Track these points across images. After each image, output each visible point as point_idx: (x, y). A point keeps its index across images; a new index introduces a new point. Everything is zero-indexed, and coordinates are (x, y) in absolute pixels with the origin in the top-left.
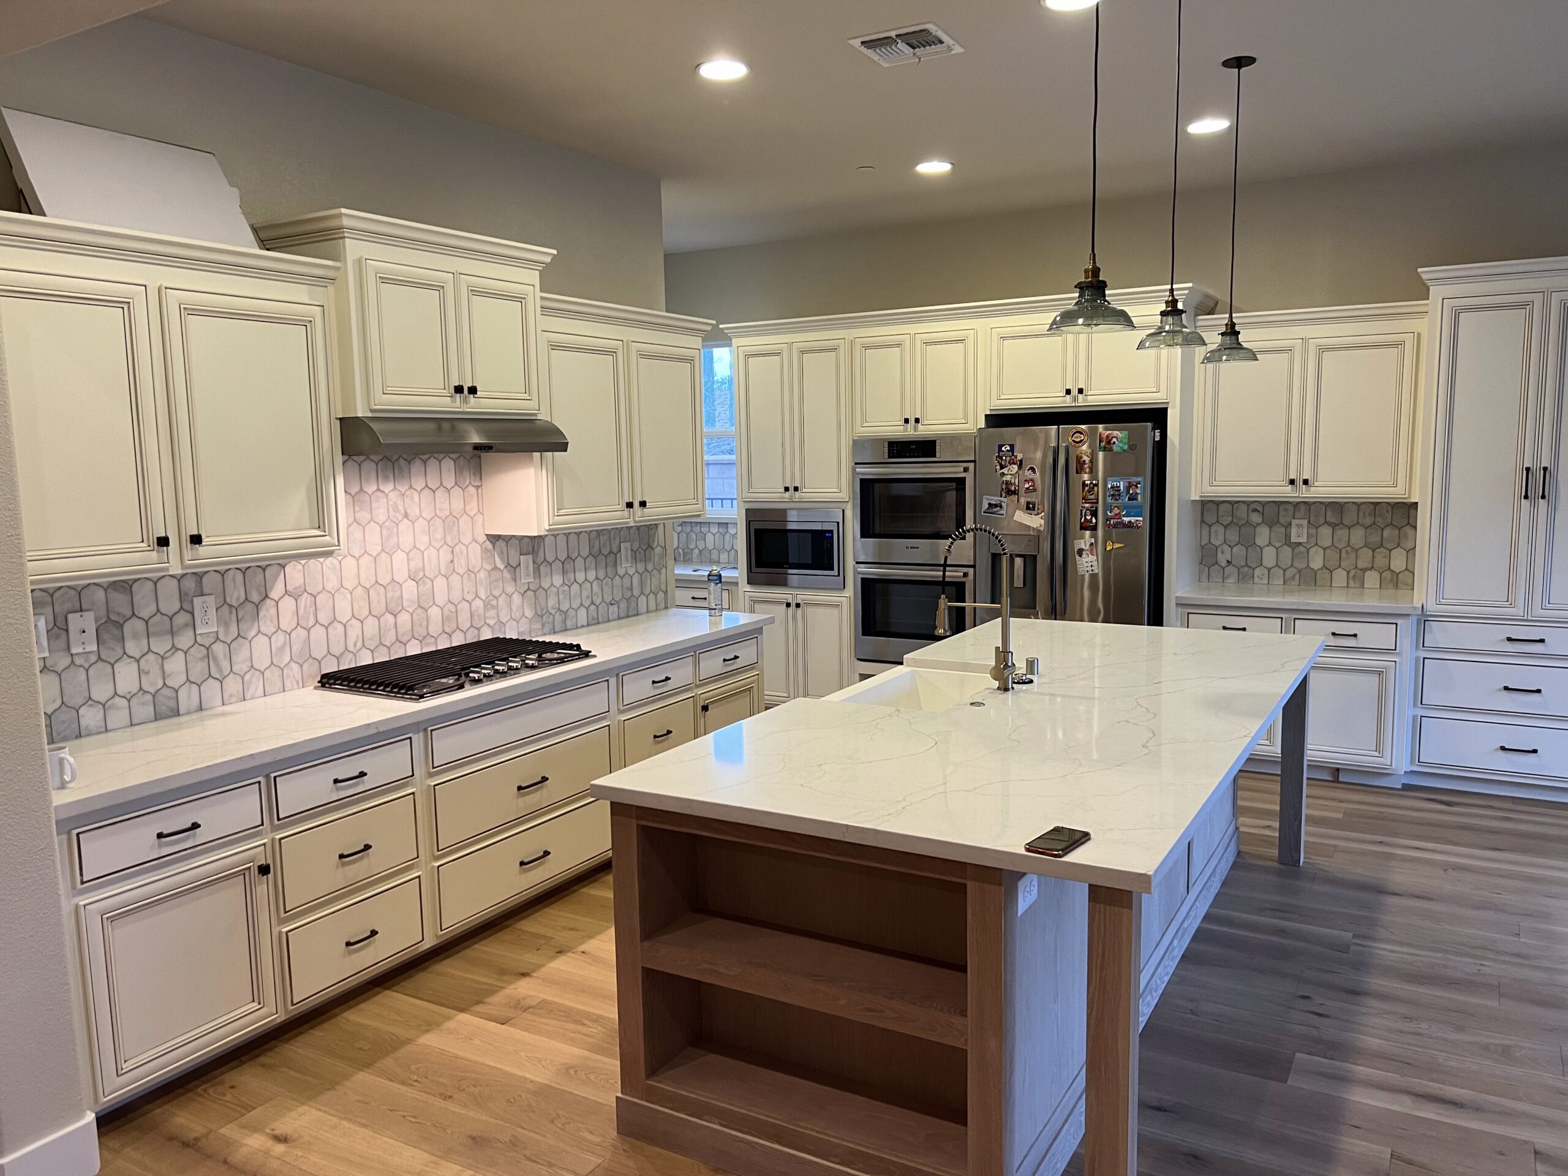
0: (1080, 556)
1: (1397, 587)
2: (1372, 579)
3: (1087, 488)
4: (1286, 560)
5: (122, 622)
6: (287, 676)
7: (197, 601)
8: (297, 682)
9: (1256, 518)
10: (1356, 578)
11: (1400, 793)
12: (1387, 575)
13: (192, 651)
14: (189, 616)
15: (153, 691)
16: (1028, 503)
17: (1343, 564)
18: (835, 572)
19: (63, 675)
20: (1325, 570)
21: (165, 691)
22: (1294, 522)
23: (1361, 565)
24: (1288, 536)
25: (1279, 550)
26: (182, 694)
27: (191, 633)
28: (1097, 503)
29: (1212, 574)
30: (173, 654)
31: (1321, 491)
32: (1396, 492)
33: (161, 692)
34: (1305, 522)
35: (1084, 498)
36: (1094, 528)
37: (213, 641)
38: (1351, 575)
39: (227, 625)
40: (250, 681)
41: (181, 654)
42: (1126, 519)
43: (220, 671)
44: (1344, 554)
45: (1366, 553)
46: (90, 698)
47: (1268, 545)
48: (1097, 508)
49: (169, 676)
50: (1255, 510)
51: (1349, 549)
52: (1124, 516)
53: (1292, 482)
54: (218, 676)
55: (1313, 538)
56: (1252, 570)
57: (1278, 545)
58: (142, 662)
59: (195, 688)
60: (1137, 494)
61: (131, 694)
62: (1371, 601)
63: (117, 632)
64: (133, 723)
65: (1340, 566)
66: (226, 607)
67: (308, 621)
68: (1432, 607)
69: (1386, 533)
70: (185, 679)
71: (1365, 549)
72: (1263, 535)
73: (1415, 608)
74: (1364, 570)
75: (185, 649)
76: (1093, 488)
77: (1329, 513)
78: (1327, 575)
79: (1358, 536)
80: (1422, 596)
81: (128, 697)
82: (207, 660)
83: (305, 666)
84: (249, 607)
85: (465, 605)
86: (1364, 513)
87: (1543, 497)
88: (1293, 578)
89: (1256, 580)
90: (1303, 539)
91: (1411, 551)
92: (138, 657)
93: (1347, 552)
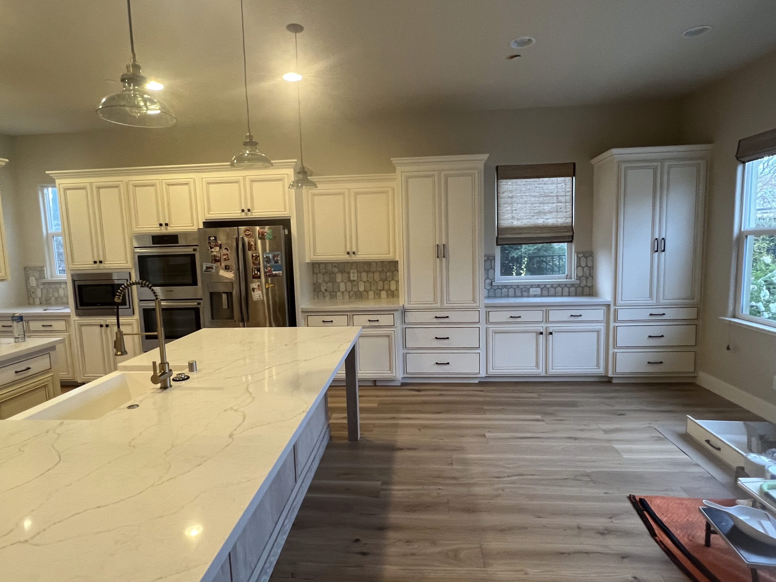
0: (254, 291)
1: (393, 297)
2: (384, 294)
3: (254, 258)
4: (349, 288)
9: (336, 270)
10: (378, 295)
11: (399, 388)
12: (389, 292)
16: (226, 266)
18: (128, 306)
20: (365, 292)
22: (352, 271)
23: (379, 288)
24: (349, 277)
25: (346, 283)
28: (260, 265)
29: (319, 296)
31: (361, 257)
32: (389, 257)
34: (356, 271)
35: (253, 263)
36: (259, 277)
38: (376, 293)
42: (274, 272)
44: (372, 284)
45: (381, 283)
47: (341, 282)
48: (260, 267)
50: (335, 266)
51: (374, 282)
52: (273, 271)
53: (348, 253)
55: (360, 278)
56: (335, 293)
57: (346, 281)
60: (278, 260)
62: (384, 304)
65: (371, 289)
68: (407, 306)
69: (388, 274)
71: (380, 282)
72: (339, 277)
73: (400, 307)
74: (380, 291)
76: (257, 258)
77: (365, 267)
78: (366, 294)
79: (377, 276)
80: (403, 301)
86: (379, 266)
87: (444, 257)
88: (353, 296)
89: (338, 298)
90: (355, 278)
91: (397, 282)
93: (373, 284)
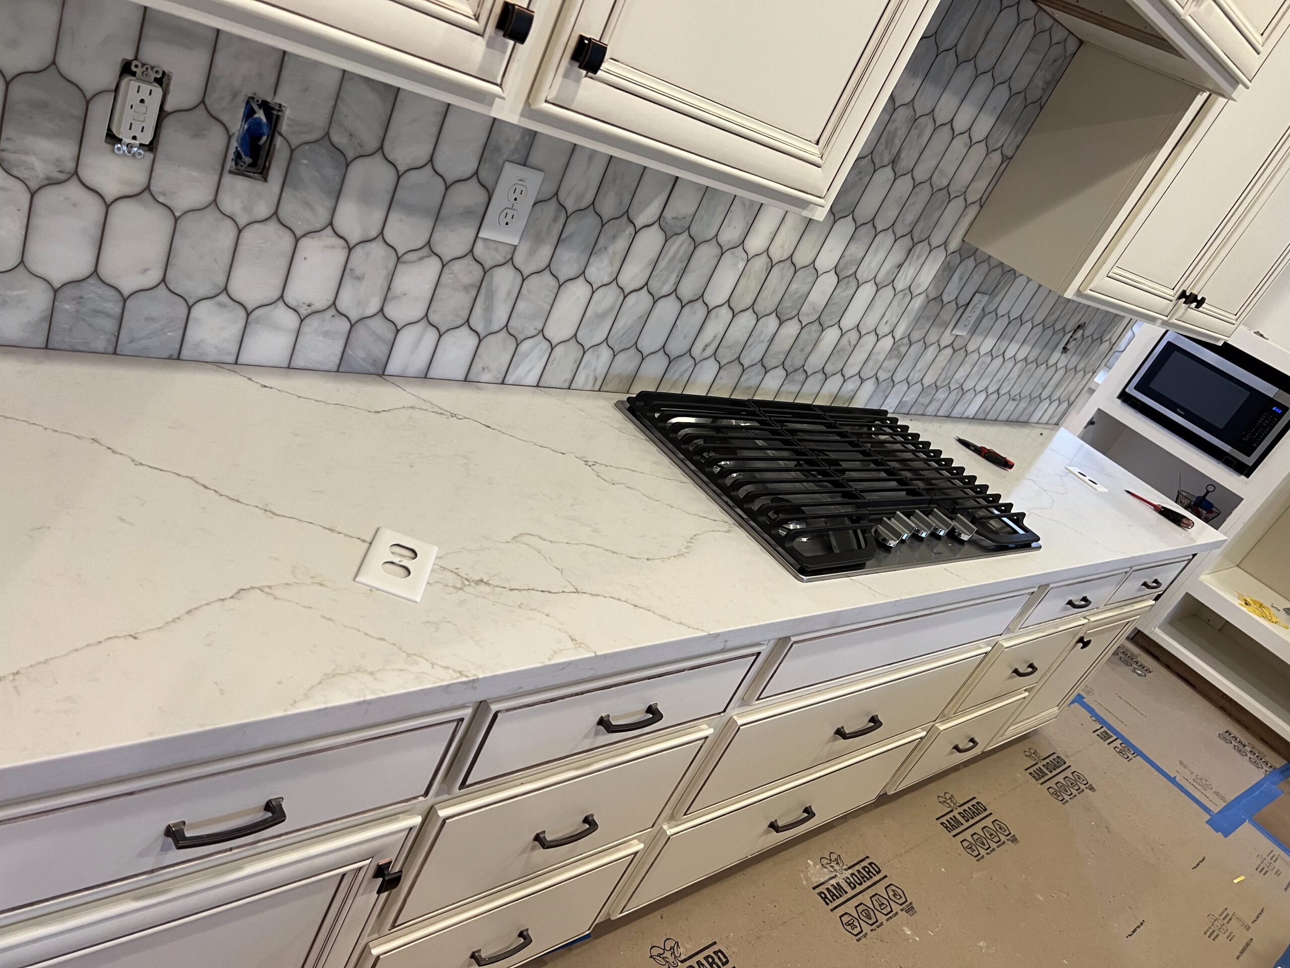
5: (350, 155)
6: (586, 364)
7: (511, 173)
8: (596, 379)
13: (457, 266)
14: (482, 196)
15: (354, 317)
19: (186, 224)
21: (378, 325)
26: (406, 338)
27: (470, 233)
30: (421, 259)
33: (369, 321)
37: (502, 261)
39: (538, 240)
40: (527, 355)
41: (433, 265)
43: (488, 321)
46: (226, 289)
49: (396, 297)
54: (480, 328)
58: (358, 253)
59: (432, 335)
61: (309, 310)
63: (331, 172)
64: (293, 365)
66: (552, 206)
67: (664, 283)
70: (420, 313)
75: (446, 258)
81: (304, 311)
82: (474, 293)
83: (620, 358)
84: (591, 220)
85: (872, 338)
92: (353, 241)
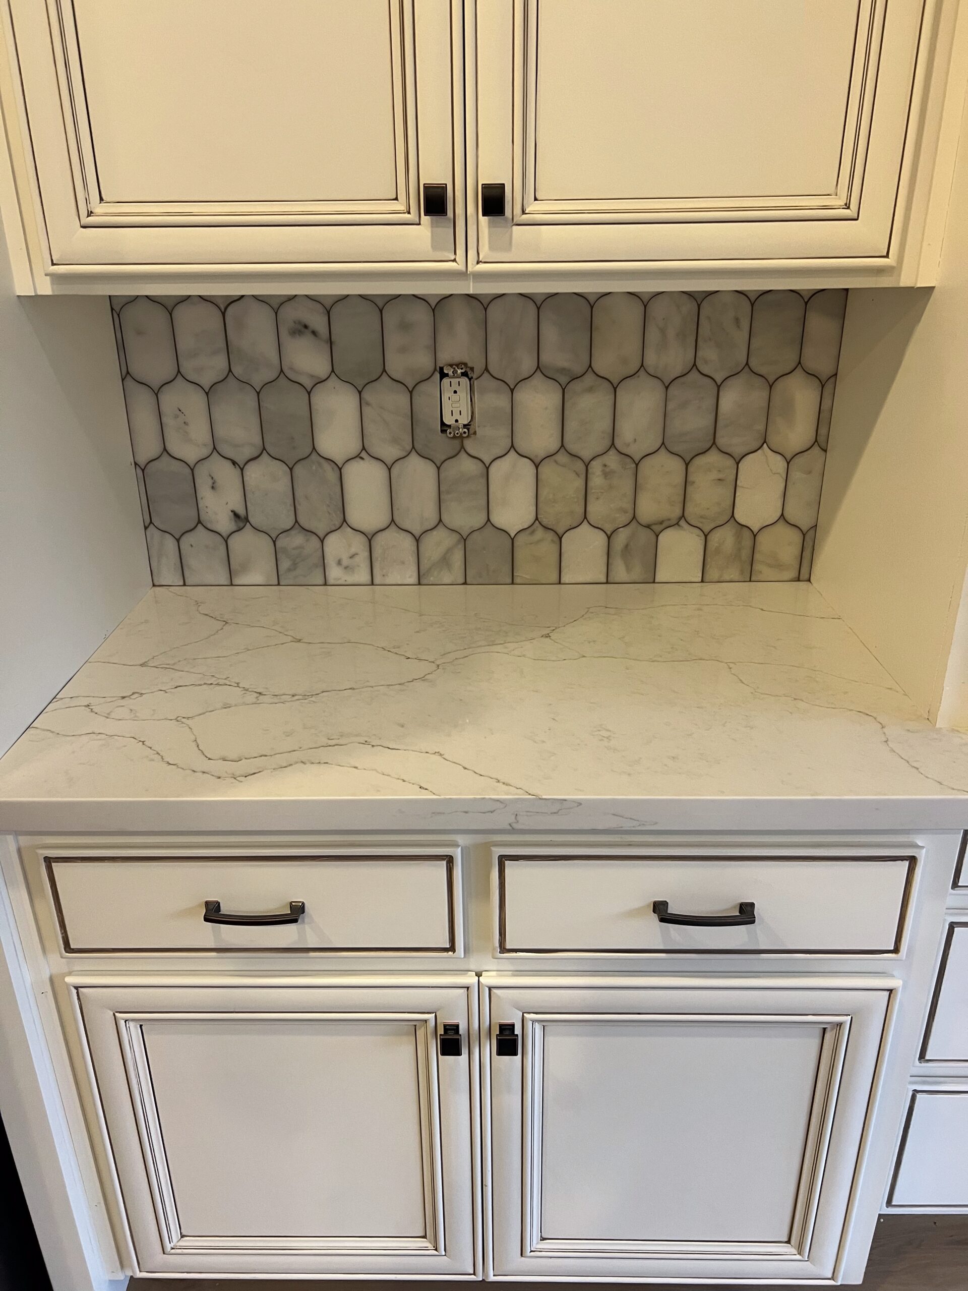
2: (679, 553)
9: (307, 358)
10: (634, 556)
12: (725, 538)
17: (596, 509)
20: (540, 533)
23: (648, 509)
24: (420, 422)
25: (395, 471)
29: (192, 561)
38: (619, 543)
44: (597, 480)
47: (358, 456)
50: (302, 329)
51: (612, 458)
55: (502, 423)
56: (315, 542)
57: (390, 452)
65: (585, 518)
69: (730, 399)
71: (663, 456)
72: (338, 421)
74: (658, 526)
77: (550, 334)
78: (547, 548)
79: (640, 413)
86: (663, 331)
88: (445, 561)
89: (335, 573)
93: (608, 473)
